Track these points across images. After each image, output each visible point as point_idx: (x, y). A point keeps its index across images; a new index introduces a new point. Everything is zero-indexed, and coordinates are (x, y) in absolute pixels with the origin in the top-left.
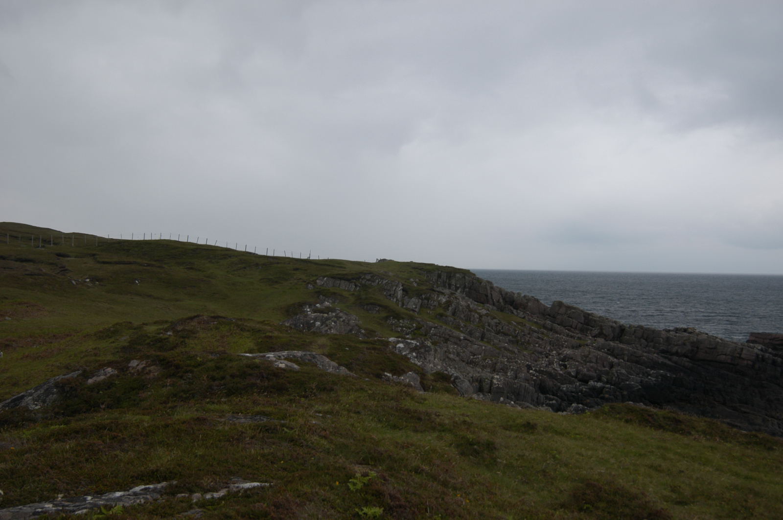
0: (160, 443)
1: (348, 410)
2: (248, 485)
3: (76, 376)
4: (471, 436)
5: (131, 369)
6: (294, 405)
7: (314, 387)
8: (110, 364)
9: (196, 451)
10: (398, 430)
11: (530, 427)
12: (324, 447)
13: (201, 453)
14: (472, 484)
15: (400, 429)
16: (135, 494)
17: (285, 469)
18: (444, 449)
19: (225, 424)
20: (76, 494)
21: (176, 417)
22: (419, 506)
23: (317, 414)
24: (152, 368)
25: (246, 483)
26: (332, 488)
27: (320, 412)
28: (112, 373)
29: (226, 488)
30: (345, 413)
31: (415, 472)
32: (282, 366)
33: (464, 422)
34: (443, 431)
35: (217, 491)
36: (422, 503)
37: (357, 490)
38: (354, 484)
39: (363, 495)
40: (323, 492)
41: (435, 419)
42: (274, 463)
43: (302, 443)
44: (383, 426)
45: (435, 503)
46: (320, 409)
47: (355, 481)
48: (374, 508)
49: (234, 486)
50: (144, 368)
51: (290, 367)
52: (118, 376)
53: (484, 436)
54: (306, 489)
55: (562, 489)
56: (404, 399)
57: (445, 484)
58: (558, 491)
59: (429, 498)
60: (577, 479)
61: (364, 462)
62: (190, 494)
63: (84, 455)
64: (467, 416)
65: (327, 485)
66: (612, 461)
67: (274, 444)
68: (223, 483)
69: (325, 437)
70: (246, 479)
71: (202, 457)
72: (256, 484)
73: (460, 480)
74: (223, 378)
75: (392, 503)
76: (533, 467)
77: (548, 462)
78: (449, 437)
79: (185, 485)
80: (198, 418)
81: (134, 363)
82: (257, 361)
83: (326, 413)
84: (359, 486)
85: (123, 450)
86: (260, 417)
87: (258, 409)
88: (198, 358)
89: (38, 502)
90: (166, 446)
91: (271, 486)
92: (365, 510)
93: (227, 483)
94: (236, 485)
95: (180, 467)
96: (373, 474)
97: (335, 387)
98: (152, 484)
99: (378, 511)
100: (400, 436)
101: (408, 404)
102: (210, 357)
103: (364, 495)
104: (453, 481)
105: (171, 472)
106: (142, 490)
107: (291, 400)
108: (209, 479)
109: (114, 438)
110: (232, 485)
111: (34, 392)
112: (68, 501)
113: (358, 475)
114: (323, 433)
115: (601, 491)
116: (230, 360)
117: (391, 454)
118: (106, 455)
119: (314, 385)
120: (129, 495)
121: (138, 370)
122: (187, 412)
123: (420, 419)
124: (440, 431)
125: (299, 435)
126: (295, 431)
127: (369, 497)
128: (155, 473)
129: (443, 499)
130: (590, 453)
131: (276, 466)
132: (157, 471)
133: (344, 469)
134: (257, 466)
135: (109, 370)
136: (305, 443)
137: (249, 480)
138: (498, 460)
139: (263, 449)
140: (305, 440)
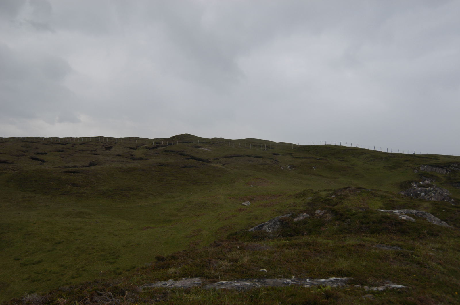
0: (340, 255)
1: (453, 249)
2: (397, 286)
3: (288, 216)
5: (316, 214)
6: (416, 242)
7: (425, 233)
8: (305, 211)
9: (361, 263)
12: (441, 270)
13: (364, 264)
16: (332, 281)
17: (417, 280)
19: (375, 249)
20: (301, 277)
21: (347, 243)
23: (432, 249)
24: (328, 215)
26: (454, 296)
27: (434, 248)
28: (306, 216)
29: (383, 285)
30: (451, 250)
32: (404, 218)
35: (379, 287)
40: (448, 297)
42: (410, 275)
46: (433, 246)
49: (387, 285)
50: (323, 215)
51: (409, 219)
52: (309, 218)
54: (436, 293)
62: (362, 286)
63: (302, 257)
65: (450, 293)
67: (407, 264)
68: (381, 283)
69: (441, 264)
70: (394, 282)
71: (365, 266)
72: (400, 286)
74: (368, 223)
79: (358, 281)
80: (360, 244)
81: (318, 212)
82: (388, 214)
83: (438, 249)
85: (321, 257)
86: (396, 247)
87: (394, 242)
88: (353, 211)
89: (283, 278)
90: (343, 258)
91: (413, 289)
93: (383, 283)
94: (388, 285)
95: (353, 270)
97: (440, 234)
98: (339, 277)
102: (360, 210)
105: (349, 272)
106: (335, 280)
107: (413, 239)
108: (372, 279)
109: (315, 250)
110: (386, 284)
111: (269, 223)
112: (298, 280)
114: (439, 261)
116: (372, 213)
118: (313, 259)
119: (425, 231)
120: (328, 281)
121: (320, 216)
122: (352, 240)
125: (423, 261)
126: (420, 258)
128: (340, 272)
131: (411, 277)
132: (341, 271)
133: (457, 285)
134: (399, 276)
135: (305, 214)
136: (427, 266)
137: (396, 283)
139: (401, 266)
140: (428, 264)
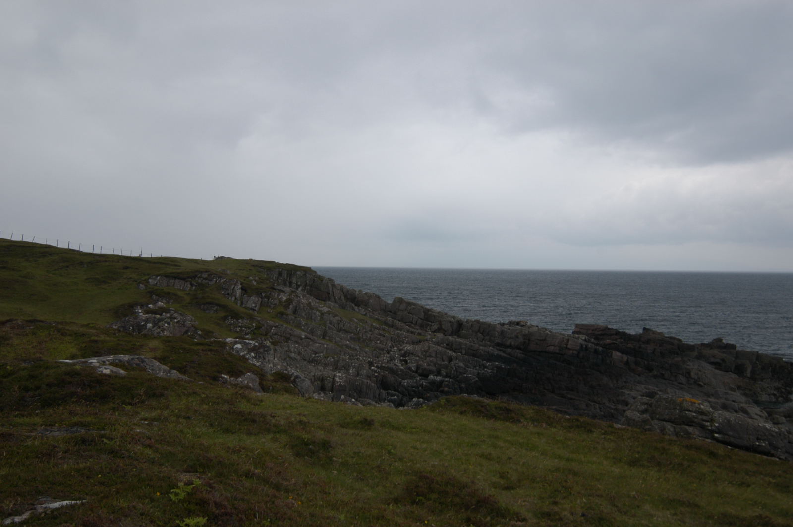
1: (177, 416)
2: (57, 505)
4: (306, 436)
6: (117, 414)
7: (142, 394)
10: (231, 434)
11: (367, 424)
12: (149, 457)
13: (4, 473)
14: (306, 484)
15: (233, 433)
17: (102, 484)
18: (278, 451)
19: (34, 439)
22: (247, 512)
23: (143, 422)
25: (56, 502)
26: (152, 500)
27: (145, 420)
29: (31, 509)
30: (174, 419)
31: (246, 477)
32: (107, 372)
33: (301, 422)
34: (278, 432)
35: (20, 515)
36: (250, 509)
37: (180, 501)
38: (177, 494)
39: (185, 505)
40: (141, 505)
41: (270, 420)
42: (91, 478)
43: (123, 454)
44: (214, 431)
45: (264, 507)
46: (146, 416)
47: (177, 491)
48: (197, 518)
49: (41, 507)
51: (116, 372)
53: (320, 435)
54: (123, 503)
55: (397, 484)
56: (239, 401)
57: (277, 487)
58: (393, 486)
59: (259, 503)
60: (410, 472)
61: (191, 470)
64: (305, 416)
65: (147, 498)
66: (446, 452)
67: (91, 457)
68: (28, 504)
69: (150, 446)
70: (56, 498)
71: (5, 477)
72: (65, 503)
73: (293, 481)
74: (38, 388)
75: (217, 511)
76: (368, 463)
77: (383, 458)
78: (284, 438)
80: (3, 434)
82: (78, 367)
83: (154, 420)
84: (182, 495)
86: (77, 428)
87: (76, 419)
88: (8, 367)
91: (83, 504)
92: (187, 521)
93: (34, 505)
94: (44, 506)
96: (198, 482)
97: (166, 392)
99: (202, 520)
100: (232, 440)
101: (244, 406)
102: (23, 365)
103: (187, 505)
104: (285, 483)
107: (114, 408)
108: (11, 502)
110: (39, 506)
113: (181, 484)
114: (148, 442)
115: (433, 482)
116: (47, 368)
117: (221, 459)
119: (142, 391)
123: (254, 421)
124: (275, 433)
125: (120, 446)
126: (116, 442)
127: (192, 507)
129: (273, 503)
130: (424, 446)
131: (92, 481)
133: (169, 478)
134: (70, 483)
136: (127, 454)
137: (59, 499)
138: (334, 459)
139: (78, 463)
140: (128, 451)
